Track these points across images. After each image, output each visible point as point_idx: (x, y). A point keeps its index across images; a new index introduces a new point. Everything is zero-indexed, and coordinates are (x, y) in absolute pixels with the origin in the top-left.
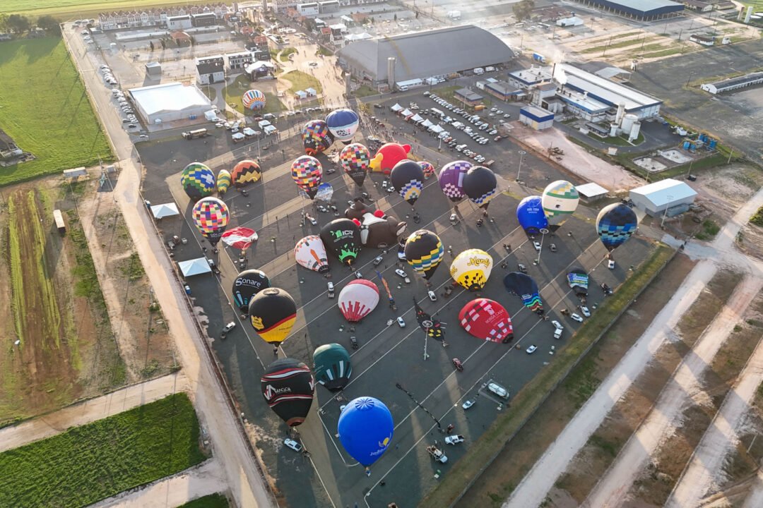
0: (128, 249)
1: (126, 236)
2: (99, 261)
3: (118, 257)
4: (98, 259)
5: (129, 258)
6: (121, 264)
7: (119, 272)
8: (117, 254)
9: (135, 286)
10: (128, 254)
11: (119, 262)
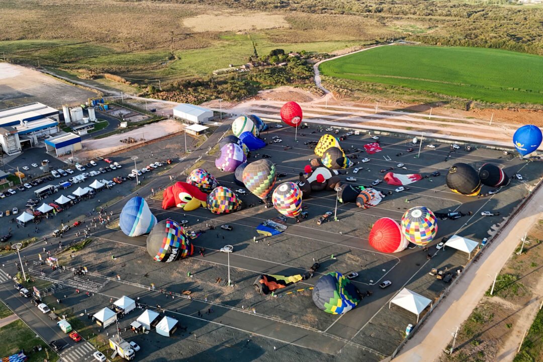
0: (491, 304)
1: (476, 317)
2: (529, 315)
3: (507, 304)
4: (528, 318)
5: (499, 296)
6: (512, 296)
7: (520, 291)
8: (505, 307)
9: (519, 272)
10: (496, 299)
11: (512, 299)
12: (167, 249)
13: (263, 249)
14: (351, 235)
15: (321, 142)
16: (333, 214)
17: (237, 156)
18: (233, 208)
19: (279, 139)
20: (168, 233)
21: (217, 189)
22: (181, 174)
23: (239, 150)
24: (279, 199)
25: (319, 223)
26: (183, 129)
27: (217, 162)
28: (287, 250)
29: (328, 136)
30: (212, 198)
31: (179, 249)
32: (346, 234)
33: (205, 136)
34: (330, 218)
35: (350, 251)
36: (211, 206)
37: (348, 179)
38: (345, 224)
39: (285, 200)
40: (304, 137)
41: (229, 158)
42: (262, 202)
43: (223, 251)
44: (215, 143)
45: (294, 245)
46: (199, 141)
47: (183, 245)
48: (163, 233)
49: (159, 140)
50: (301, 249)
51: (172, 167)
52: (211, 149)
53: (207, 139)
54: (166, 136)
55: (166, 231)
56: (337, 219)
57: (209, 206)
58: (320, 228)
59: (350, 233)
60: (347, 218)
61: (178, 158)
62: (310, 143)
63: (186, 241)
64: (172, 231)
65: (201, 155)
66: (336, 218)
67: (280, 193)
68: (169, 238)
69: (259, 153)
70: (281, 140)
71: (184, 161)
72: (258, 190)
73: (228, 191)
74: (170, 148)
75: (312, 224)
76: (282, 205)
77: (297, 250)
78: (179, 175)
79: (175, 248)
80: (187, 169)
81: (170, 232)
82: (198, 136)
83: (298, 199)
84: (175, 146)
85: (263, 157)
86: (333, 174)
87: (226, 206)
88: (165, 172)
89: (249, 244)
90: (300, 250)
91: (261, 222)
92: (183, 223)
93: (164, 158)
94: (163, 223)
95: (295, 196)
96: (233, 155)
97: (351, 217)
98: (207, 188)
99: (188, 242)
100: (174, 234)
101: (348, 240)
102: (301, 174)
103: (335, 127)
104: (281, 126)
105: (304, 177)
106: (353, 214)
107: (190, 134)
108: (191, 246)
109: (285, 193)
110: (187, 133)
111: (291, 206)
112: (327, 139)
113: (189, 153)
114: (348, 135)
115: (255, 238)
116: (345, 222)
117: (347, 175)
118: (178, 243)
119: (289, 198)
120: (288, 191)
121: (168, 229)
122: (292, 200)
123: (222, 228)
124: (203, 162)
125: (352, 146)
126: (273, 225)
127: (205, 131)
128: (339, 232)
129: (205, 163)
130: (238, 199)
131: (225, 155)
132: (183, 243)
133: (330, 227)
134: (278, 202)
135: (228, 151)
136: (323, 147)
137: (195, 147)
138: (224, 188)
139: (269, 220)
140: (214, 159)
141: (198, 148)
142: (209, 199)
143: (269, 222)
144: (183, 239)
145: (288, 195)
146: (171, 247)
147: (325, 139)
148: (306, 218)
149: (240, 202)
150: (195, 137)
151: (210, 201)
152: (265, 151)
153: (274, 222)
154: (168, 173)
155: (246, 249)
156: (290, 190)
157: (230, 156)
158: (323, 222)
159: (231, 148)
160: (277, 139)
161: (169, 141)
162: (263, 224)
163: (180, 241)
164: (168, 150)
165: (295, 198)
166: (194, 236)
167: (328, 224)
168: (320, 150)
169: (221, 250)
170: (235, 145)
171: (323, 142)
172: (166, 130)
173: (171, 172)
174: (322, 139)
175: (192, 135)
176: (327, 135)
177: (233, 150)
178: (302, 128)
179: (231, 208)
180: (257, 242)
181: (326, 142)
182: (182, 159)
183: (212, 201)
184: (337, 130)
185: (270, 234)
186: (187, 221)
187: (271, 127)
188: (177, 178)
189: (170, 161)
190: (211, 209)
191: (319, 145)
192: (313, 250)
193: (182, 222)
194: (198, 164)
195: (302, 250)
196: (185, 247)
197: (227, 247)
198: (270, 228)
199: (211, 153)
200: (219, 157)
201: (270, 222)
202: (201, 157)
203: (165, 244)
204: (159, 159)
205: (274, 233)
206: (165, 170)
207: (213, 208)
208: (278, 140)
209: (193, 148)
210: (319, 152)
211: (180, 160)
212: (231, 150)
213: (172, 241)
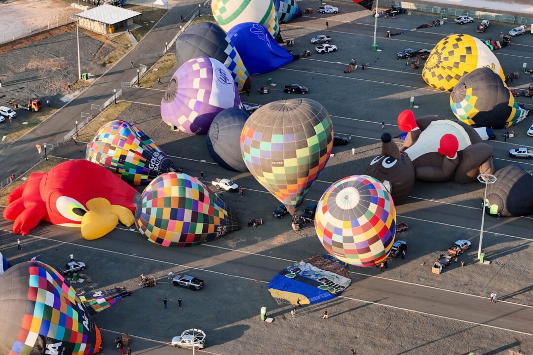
12: (32, 345)
13: (285, 340)
14: (521, 301)
15: (437, 53)
16: (474, 247)
17: (219, 96)
18: (205, 229)
19: (329, 42)
20: (34, 303)
21: (162, 179)
22: (67, 137)
23: (225, 79)
24: (339, 231)
25: (436, 271)
26: (73, 19)
27: (166, 107)
28: (351, 342)
29: (459, 40)
30: (149, 204)
31: (65, 343)
32: (507, 297)
33: (130, 37)
34: (465, 257)
35: (518, 343)
36: (146, 226)
37: (513, 152)
38: (505, 271)
39: (355, 233)
40: (394, 39)
41: (198, 103)
42: (282, 213)
43: (180, 343)
44: (156, 54)
45: (367, 327)
46: (114, 49)
47: (75, 333)
48: (20, 301)
49: (10, 47)
50: (389, 339)
51: (43, 119)
52: (144, 70)
53: (135, 43)
54: (26, 38)
55: (30, 297)
56: (485, 259)
57: (140, 223)
58: (439, 282)
59: (518, 297)
60: (509, 256)
61: (60, 95)
62: (414, 55)
63: (81, 320)
64: (44, 297)
65: (118, 87)
66: (480, 256)
67: (341, 214)
68: (38, 314)
69: (274, 82)
70: (334, 47)
71: (75, 102)
72: (276, 175)
73: (188, 184)
74: (37, 70)
75: (418, 272)
76: (347, 246)
77: (377, 342)
78: (61, 141)
79: (55, 341)
80: (81, 125)
81: (39, 300)
82: (112, 36)
83: (389, 227)
84: (51, 63)
85: (286, 91)
86: (474, 137)
87: (186, 225)
88: (26, 133)
89: (248, 327)
90: (385, 341)
91: (282, 269)
92: (72, 268)
93: (24, 95)
94: (21, 275)
95: (381, 221)
96: (208, 93)
97: (522, 253)
98: (137, 163)
99: (86, 323)
100: (51, 305)
101: (510, 314)
102: (386, 139)
103: (478, 13)
104: (336, 9)
105: (395, 147)
106: (526, 246)
107: (92, 32)
108: (94, 331)
109: (352, 215)
110: (82, 29)
111: (371, 247)
112: (456, 46)
113: (89, 83)
114: (513, 33)
115: (263, 310)
116: (503, 266)
117: (512, 140)
118: (63, 329)
119: (366, 228)
120: (362, 208)
121: (35, 290)
122: (373, 232)
123: (176, 284)
124: (124, 105)
125: (525, 65)
126: (313, 277)
127: (130, 23)
128: (489, 294)
129: (131, 109)
130: (216, 207)
131: (188, 93)
132: (75, 327)
133: (465, 279)
134: (337, 238)
135: (196, 84)
136: (445, 64)
137: (104, 65)
138: (180, 176)
139: (302, 263)
140: (158, 98)
141: (110, 68)
142: (141, 205)
143: (303, 269)
144: (75, 315)
145: (363, 220)
146: (43, 338)
147: (449, 47)
148: (403, 258)
149: (223, 213)
150: (103, 39)
151: (144, 210)
152: (291, 74)
153: (314, 269)
154: (32, 136)
155: (240, 339)
156: (368, 205)
157: (200, 96)
158: (447, 267)
159: (204, 73)
160: (325, 42)
161: (34, 50)
162: (285, 272)
163: (65, 321)
164: (32, 76)
165: (380, 225)
166: (102, 305)
167: (461, 274)
168: (438, 71)
169: (174, 343)
170: (215, 63)
171: (445, 54)
172: (29, 21)
173: (39, 133)
174: (440, 44)
175: (96, 34)
176: (456, 36)
177: (209, 81)
178: (391, 15)
179: (199, 229)
180: (269, 320)
181: (451, 53)
182: (69, 97)
183: (149, 211)
184: (485, 21)
185: (305, 301)
186: (82, 265)
187: (308, 12)
188: (56, 149)
189: (39, 104)
190: (148, 233)
191: (432, 61)
192: (419, 342)
193: (68, 267)
194: (111, 110)
195: (389, 343)
196: (80, 336)
197: (191, 333)
198: (304, 284)
199: (146, 82)
200: (171, 95)
201: (304, 266)
202: (120, 92)
203: (27, 332)
204: (8, 97)
205: (315, 299)
206: (24, 127)
207: (151, 230)
208: (325, 45)
209: (97, 69)
210: (436, 78)
211: (64, 99)
212: (202, 80)
213: (46, 323)
